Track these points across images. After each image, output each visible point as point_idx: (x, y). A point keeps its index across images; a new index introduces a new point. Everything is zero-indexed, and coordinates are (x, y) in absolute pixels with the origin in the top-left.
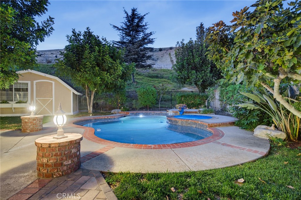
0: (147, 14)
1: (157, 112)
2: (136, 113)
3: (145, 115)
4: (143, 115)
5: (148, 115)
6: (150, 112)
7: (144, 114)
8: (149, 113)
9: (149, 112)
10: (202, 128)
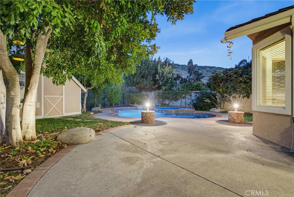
10: (188, 113)
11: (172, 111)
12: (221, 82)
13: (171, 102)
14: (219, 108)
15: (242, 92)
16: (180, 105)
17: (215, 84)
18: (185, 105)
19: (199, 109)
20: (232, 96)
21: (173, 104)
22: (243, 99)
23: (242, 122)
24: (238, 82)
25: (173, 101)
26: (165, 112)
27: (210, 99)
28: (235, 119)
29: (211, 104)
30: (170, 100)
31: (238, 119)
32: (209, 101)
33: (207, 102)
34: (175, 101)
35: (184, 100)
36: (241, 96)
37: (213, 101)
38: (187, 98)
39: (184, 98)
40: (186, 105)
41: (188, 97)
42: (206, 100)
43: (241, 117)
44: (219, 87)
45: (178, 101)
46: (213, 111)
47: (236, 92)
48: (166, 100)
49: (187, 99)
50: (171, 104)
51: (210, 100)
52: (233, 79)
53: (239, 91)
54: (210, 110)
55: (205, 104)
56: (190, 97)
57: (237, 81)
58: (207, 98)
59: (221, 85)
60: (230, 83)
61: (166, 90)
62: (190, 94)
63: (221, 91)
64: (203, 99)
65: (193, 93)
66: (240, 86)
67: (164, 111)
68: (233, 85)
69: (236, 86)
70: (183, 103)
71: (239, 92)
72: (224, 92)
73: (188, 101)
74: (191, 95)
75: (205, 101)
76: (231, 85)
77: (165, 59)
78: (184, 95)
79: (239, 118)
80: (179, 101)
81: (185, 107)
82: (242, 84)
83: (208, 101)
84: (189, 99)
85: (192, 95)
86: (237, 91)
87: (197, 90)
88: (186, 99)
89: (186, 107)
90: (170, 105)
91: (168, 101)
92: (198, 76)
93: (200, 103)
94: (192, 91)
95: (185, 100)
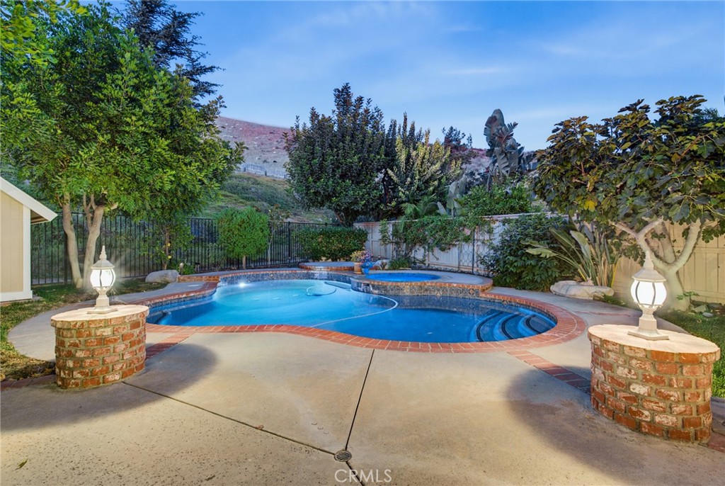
0: (196, 14)
1: (281, 272)
2: (232, 277)
3: (251, 282)
4: (247, 282)
5: (259, 280)
6: (265, 272)
7: (248, 279)
8: (263, 275)
9: (262, 273)
10: (461, 295)
11: (399, 289)
12: (587, 171)
13: (430, 253)
14: (591, 282)
15: (701, 207)
16: (456, 264)
17: (561, 179)
18: (471, 265)
19: (508, 280)
20: (646, 230)
21: (438, 259)
22: (701, 242)
23: (697, 424)
24: (675, 159)
25: (437, 250)
26: (376, 292)
27: (553, 243)
28: (635, 398)
29: (556, 262)
30: (427, 247)
31: (667, 397)
32: (547, 252)
33: (539, 255)
34: (443, 250)
35: (467, 248)
36: (695, 228)
37: (565, 254)
38: (478, 240)
39: (467, 239)
40: (475, 265)
41: (481, 238)
42: (534, 247)
43: (688, 386)
44: (580, 191)
45: (450, 252)
46: (563, 292)
47: (664, 210)
48: (417, 247)
49: (479, 243)
50: (431, 260)
51: (551, 248)
52: (650, 149)
53: (680, 202)
54: (553, 288)
55: (529, 262)
56: (487, 237)
57: (670, 158)
58: (539, 239)
59: (591, 179)
60: (634, 167)
61: (417, 215)
62: (486, 228)
63: (592, 209)
64: (523, 243)
65: (497, 224)
66: (690, 177)
67: (373, 286)
68: (646, 177)
69: (665, 178)
70: (466, 257)
71: (678, 209)
72: (606, 213)
73: (481, 250)
74: (490, 232)
75: (530, 251)
76: (637, 178)
77: (447, 130)
78: (467, 232)
79: (675, 395)
80: (455, 251)
81: (472, 274)
82: (698, 168)
83: (544, 251)
84: (483, 243)
85: (495, 231)
86: (669, 206)
87: (512, 210)
88: (476, 245)
89: (475, 270)
90: (427, 262)
91: (422, 250)
92: (519, 162)
93: (511, 258)
94: (495, 217)
95: (471, 248)
